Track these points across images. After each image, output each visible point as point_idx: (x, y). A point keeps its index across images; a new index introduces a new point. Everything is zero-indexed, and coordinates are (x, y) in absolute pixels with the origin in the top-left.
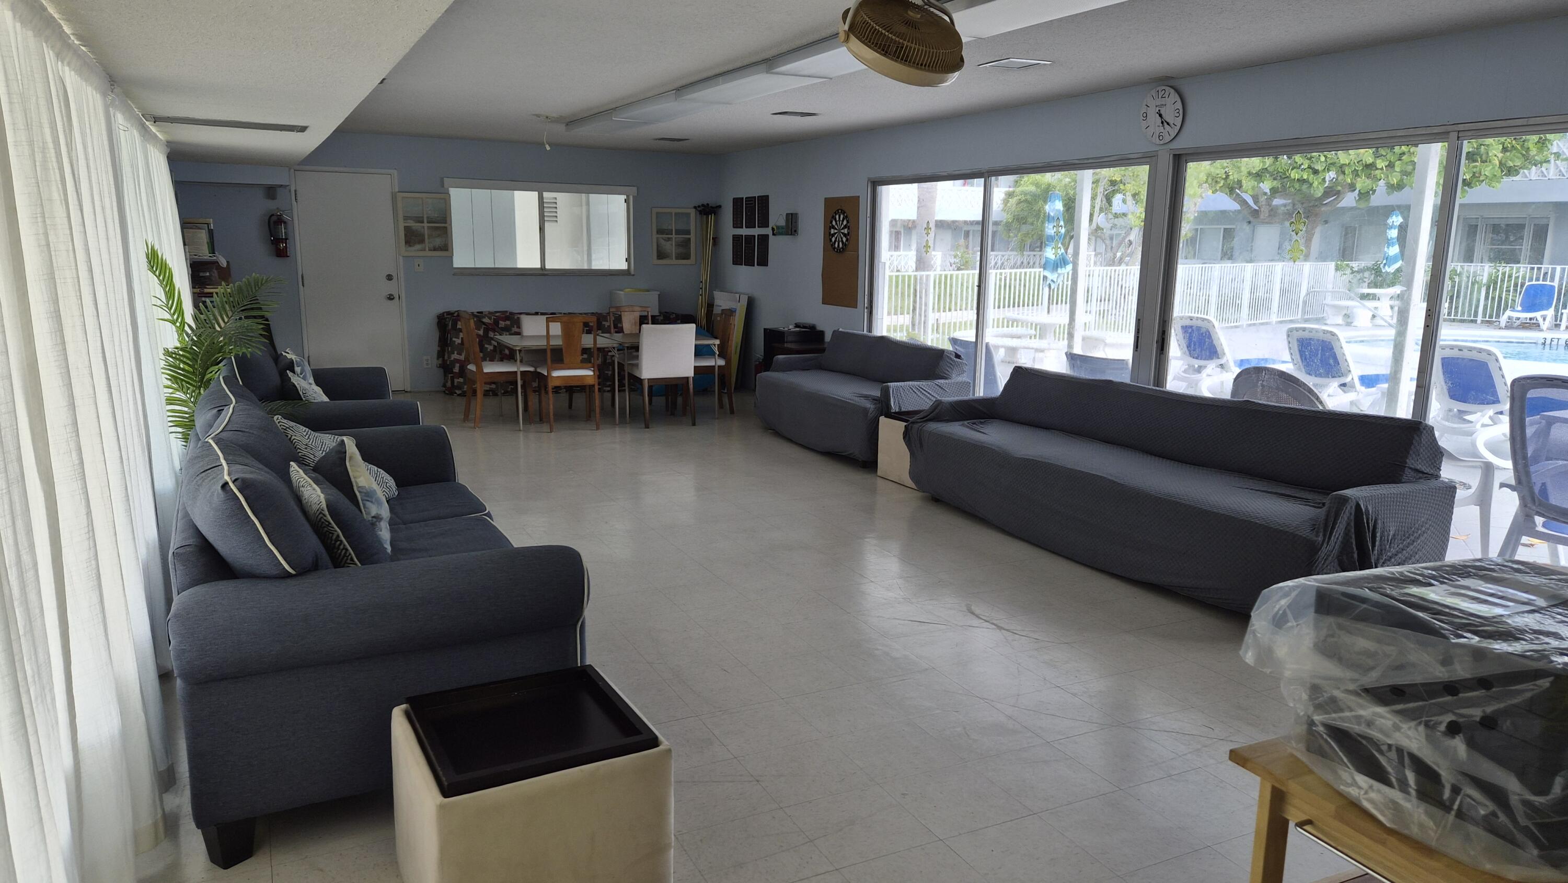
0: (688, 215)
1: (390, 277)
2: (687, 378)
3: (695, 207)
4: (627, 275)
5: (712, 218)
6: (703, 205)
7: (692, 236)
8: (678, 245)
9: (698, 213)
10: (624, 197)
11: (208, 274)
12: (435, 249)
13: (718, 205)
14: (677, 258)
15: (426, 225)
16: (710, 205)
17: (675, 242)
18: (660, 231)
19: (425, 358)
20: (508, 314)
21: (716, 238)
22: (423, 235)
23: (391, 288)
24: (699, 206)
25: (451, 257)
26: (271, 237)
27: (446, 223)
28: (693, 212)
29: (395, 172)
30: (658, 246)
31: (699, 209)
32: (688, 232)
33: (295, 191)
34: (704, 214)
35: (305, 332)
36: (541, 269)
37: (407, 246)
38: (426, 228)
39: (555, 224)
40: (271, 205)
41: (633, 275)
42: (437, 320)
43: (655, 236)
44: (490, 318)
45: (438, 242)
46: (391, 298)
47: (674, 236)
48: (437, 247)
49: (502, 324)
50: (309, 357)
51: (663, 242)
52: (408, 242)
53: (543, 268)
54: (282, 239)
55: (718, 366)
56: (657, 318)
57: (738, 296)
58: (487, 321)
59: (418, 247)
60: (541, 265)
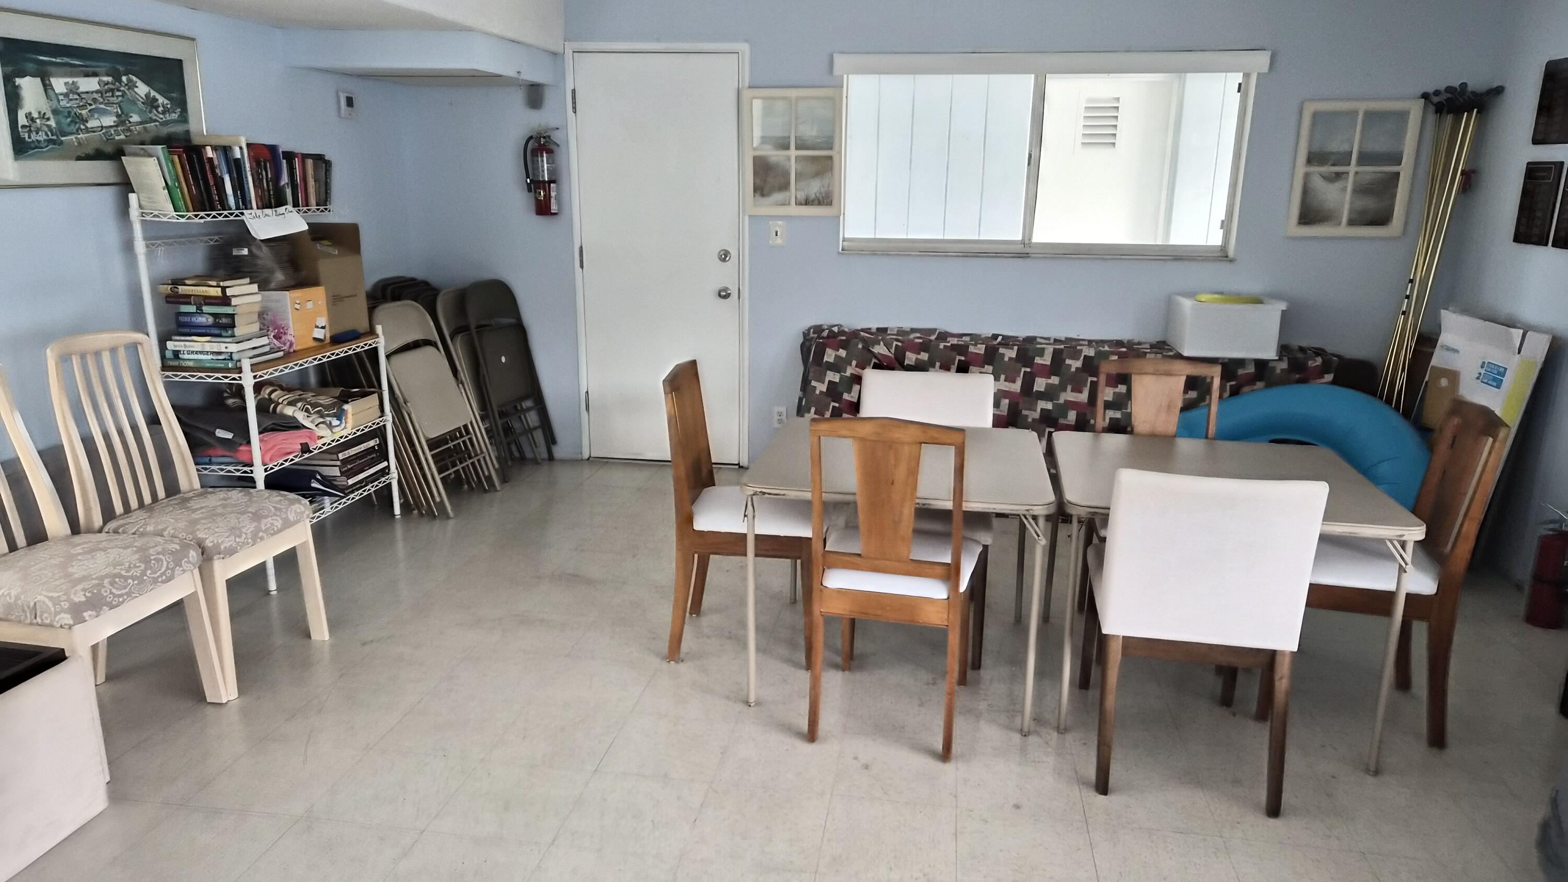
0: (1402, 116)
1: (724, 256)
2: (1271, 656)
3: (1425, 96)
4: (1216, 259)
5: (1468, 123)
6: (1449, 89)
7: (1405, 170)
8: (1361, 190)
9: (1432, 109)
10: (1238, 78)
11: (245, 252)
12: (807, 202)
13: (1495, 85)
14: (1352, 223)
15: (793, 153)
16: (1470, 89)
17: (1355, 182)
18: (1314, 158)
19: (777, 409)
20: (933, 338)
21: (1474, 172)
22: (786, 174)
23: (725, 275)
24: (1437, 93)
25: (836, 220)
26: (527, 178)
27: (831, 148)
28: (1416, 110)
29: (744, 48)
30: (1306, 192)
31: (1436, 99)
32: (1396, 159)
33: (574, 91)
34: (1449, 112)
35: (582, 347)
36: (1023, 242)
37: (758, 195)
38: (793, 160)
39: (1108, 151)
40: (534, 120)
41: (1231, 261)
42: (801, 340)
43: (1301, 169)
44: (888, 346)
45: (814, 188)
46: (724, 294)
47: (1353, 168)
48: (813, 196)
49: (910, 359)
50: (587, 392)
51: (1318, 183)
52: (760, 190)
53: (1026, 241)
54: (544, 182)
55: (1408, 596)
56: (1271, 364)
57: (1517, 333)
58: (881, 352)
59: (778, 197)
60: (1024, 236)
